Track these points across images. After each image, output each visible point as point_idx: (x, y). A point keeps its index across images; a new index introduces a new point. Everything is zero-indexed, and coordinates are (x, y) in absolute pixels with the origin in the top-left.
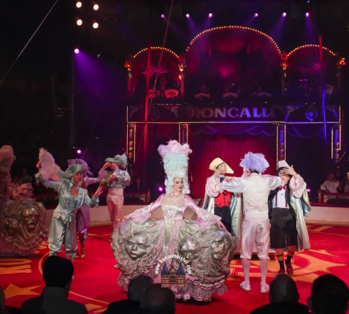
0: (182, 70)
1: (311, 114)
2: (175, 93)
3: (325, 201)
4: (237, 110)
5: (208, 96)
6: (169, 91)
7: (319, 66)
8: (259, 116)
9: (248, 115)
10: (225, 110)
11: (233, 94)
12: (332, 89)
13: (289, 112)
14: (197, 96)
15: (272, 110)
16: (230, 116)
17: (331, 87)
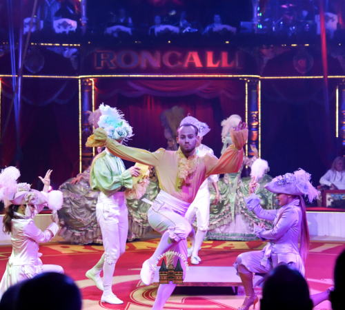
1: (302, 63)
2: (70, 25)
3: (329, 203)
4: (179, 54)
5: (128, 30)
6: (61, 21)
8: (216, 65)
9: (198, 64)
10: (158, 54)
11: (171, 28)
12: (336, 21)
13: (266, 59)
14: (110, 30)
15: (237, 56)
16: (168, 64)
17: (335, 17)
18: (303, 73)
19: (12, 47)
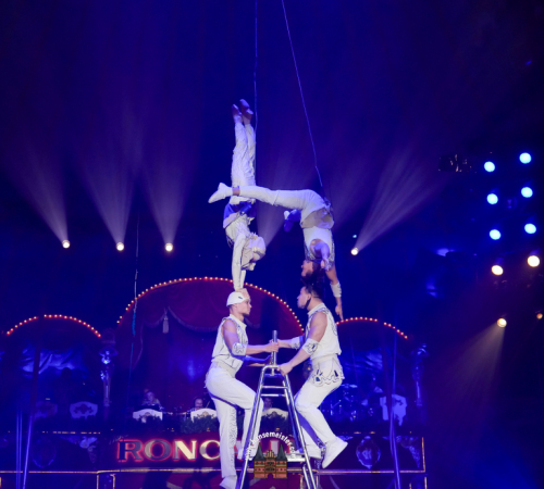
0: (106, 362)
1: (367, 454)
5: (160, 415)
6: (79, 404)
7: (379, 361)
10: (194, 443)
11: (210, 412)
12: (405, 405)
16: (206, 456)
17: (403, 400)
18: (369, 466)
19: (19, 437)
